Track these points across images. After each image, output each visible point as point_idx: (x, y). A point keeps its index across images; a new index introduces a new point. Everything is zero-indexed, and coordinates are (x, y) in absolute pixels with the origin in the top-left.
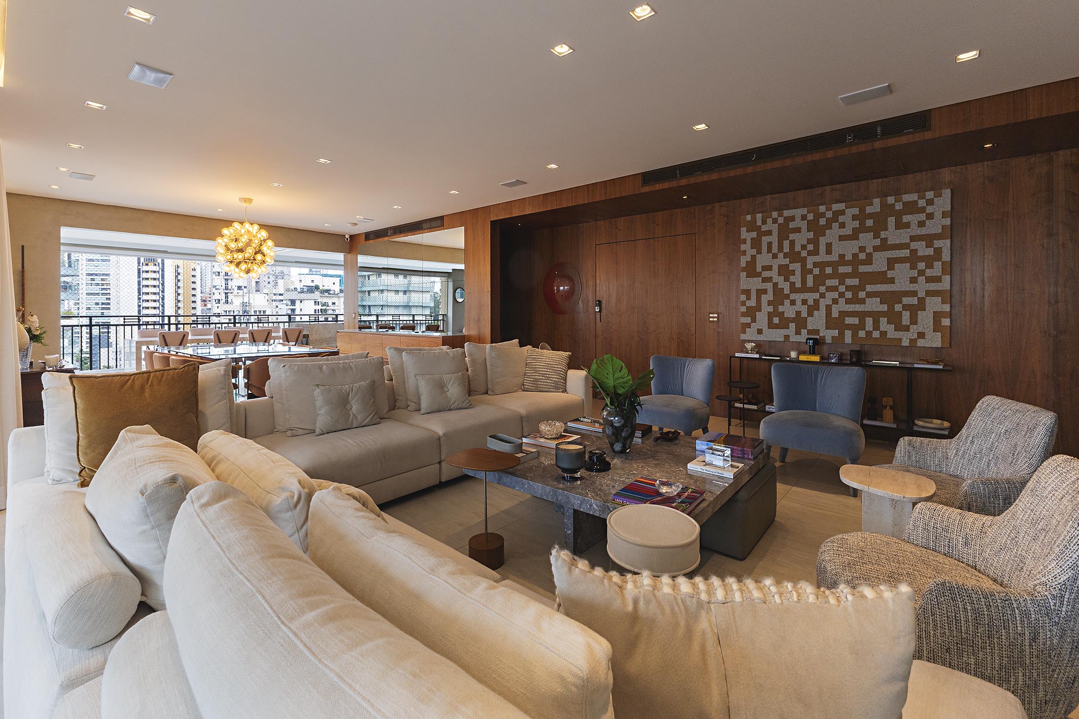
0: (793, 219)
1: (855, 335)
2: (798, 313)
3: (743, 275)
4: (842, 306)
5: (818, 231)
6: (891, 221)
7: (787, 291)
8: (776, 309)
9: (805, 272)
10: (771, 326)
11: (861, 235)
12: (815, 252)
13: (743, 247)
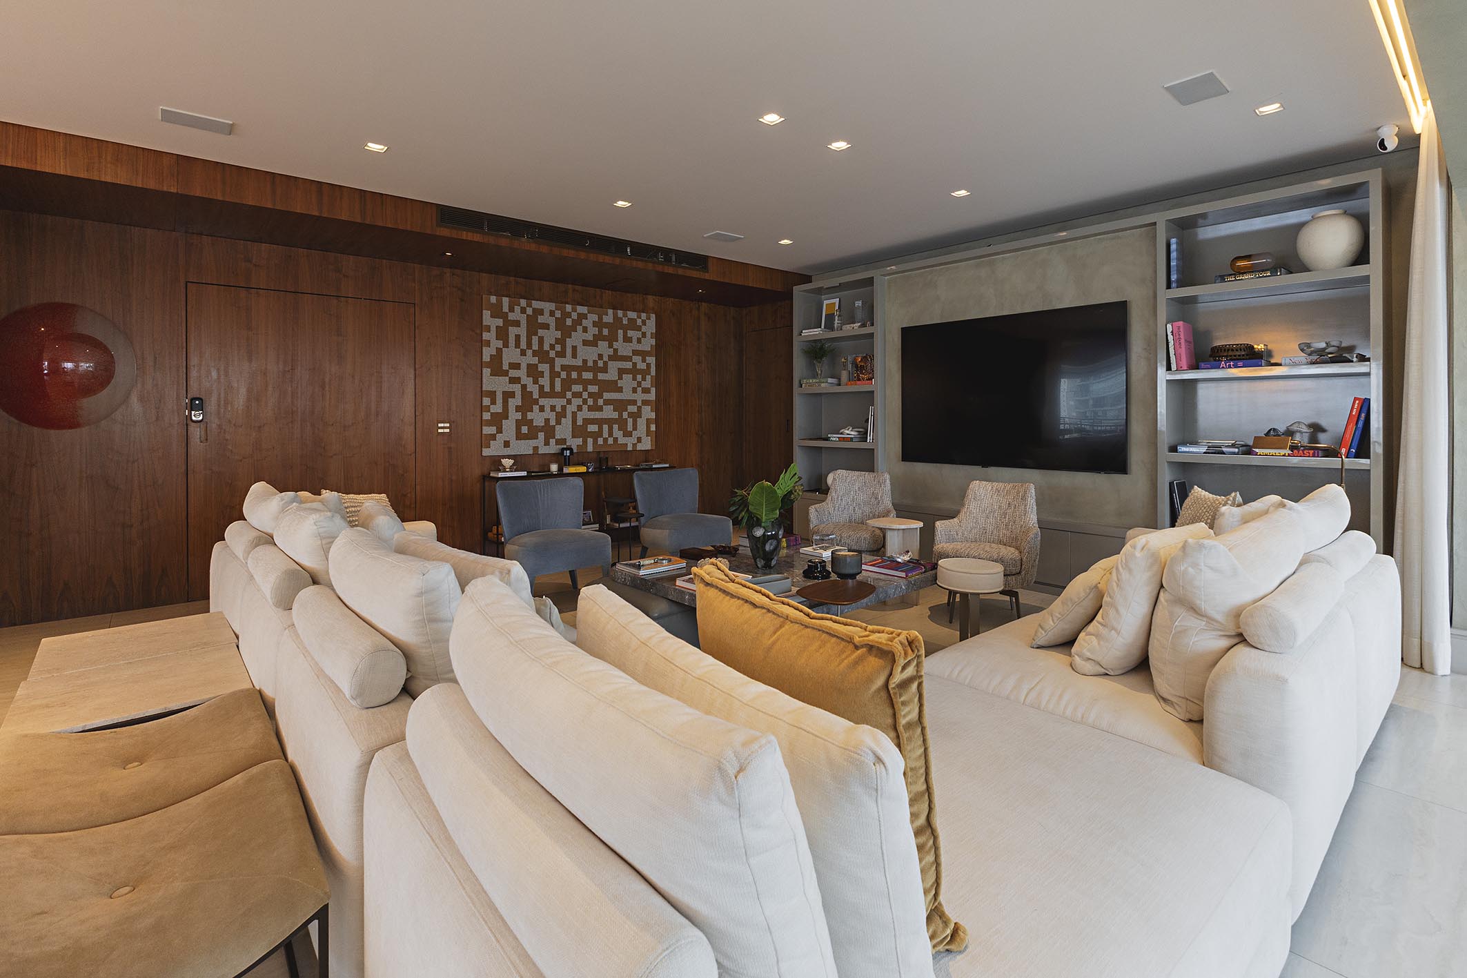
0: (541, 312)
1: (595, 442)
2: (547, 420)
3: (487, 372)
4: (585, 414)
5: (567, 332)
6: (620, 332)
7: (536, 396)
8: (524, 415)
9: (554, 375)
10: (520, 436)
11: (600, 343)
12: (562, 354)
13: (486, 336)
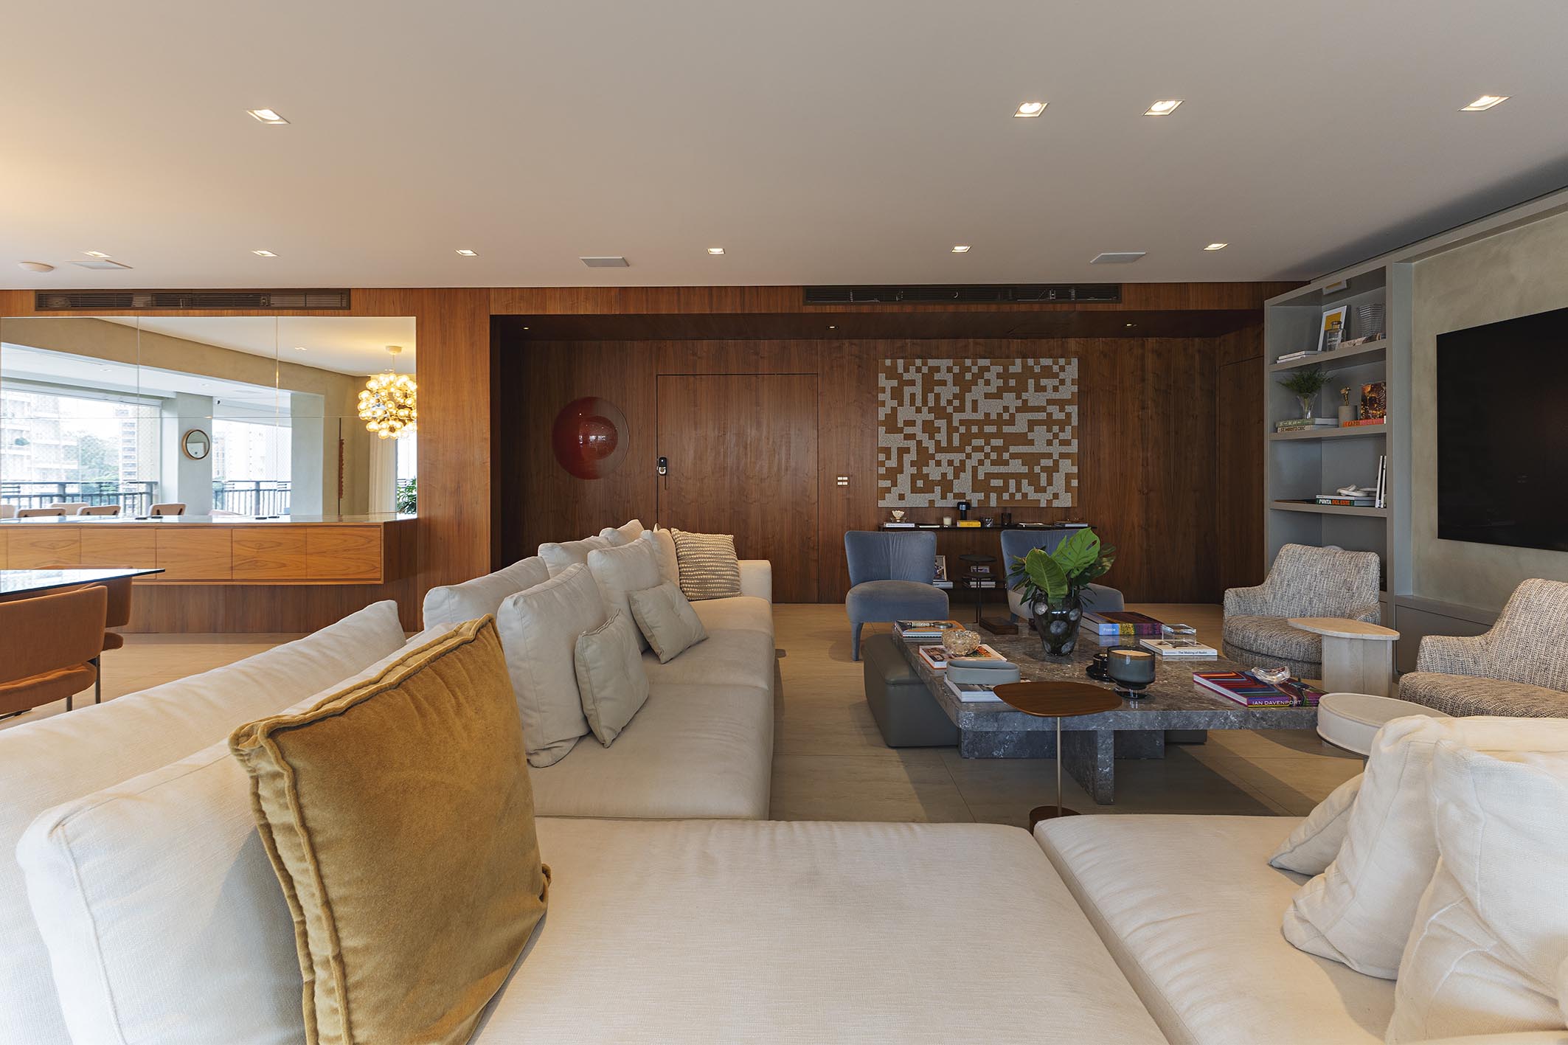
0: (938, 369)
1: (999, 498)
2: (944, 475)
3: (882, 429)
4: (988, 468)
5: (965, 387)
6: (1031, 382)
7: (932, 451)
8: (919, 470)
9: (951, 430)
10: (914, 490)
11: (1005, 394)
12: (961, 409)
13: (881, 397)
